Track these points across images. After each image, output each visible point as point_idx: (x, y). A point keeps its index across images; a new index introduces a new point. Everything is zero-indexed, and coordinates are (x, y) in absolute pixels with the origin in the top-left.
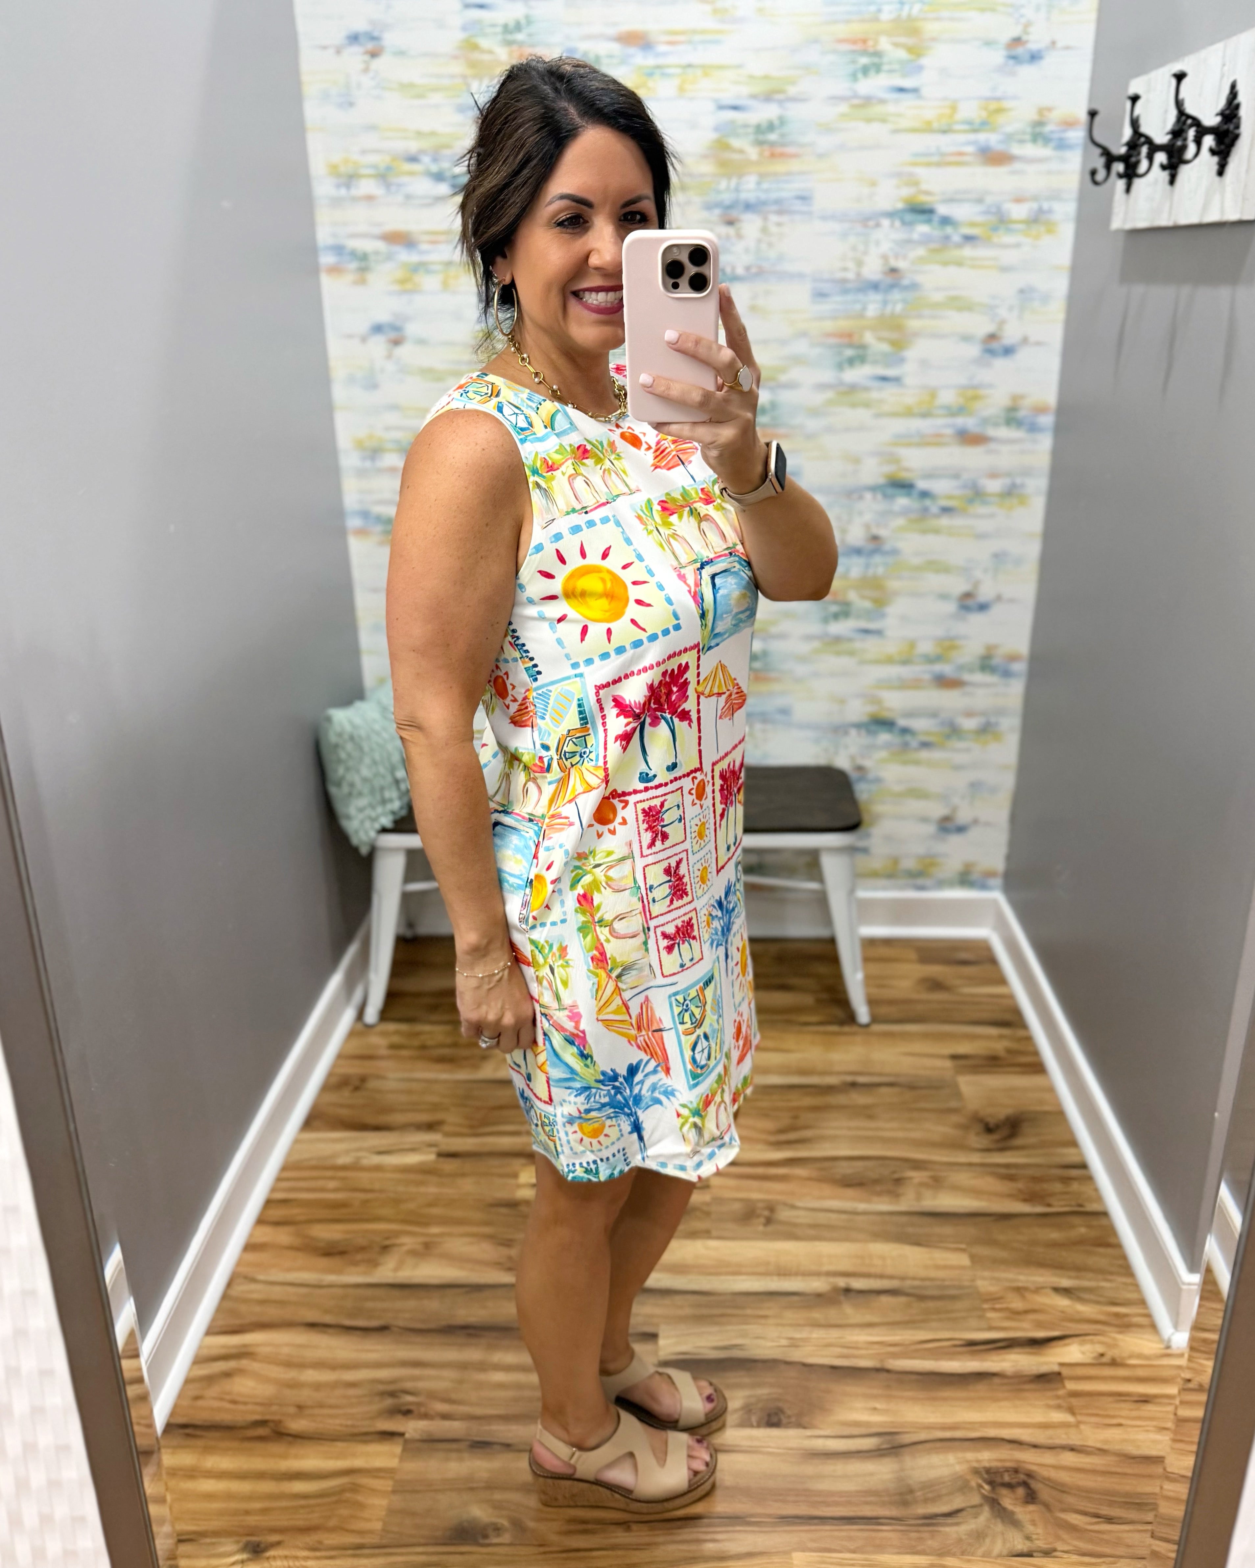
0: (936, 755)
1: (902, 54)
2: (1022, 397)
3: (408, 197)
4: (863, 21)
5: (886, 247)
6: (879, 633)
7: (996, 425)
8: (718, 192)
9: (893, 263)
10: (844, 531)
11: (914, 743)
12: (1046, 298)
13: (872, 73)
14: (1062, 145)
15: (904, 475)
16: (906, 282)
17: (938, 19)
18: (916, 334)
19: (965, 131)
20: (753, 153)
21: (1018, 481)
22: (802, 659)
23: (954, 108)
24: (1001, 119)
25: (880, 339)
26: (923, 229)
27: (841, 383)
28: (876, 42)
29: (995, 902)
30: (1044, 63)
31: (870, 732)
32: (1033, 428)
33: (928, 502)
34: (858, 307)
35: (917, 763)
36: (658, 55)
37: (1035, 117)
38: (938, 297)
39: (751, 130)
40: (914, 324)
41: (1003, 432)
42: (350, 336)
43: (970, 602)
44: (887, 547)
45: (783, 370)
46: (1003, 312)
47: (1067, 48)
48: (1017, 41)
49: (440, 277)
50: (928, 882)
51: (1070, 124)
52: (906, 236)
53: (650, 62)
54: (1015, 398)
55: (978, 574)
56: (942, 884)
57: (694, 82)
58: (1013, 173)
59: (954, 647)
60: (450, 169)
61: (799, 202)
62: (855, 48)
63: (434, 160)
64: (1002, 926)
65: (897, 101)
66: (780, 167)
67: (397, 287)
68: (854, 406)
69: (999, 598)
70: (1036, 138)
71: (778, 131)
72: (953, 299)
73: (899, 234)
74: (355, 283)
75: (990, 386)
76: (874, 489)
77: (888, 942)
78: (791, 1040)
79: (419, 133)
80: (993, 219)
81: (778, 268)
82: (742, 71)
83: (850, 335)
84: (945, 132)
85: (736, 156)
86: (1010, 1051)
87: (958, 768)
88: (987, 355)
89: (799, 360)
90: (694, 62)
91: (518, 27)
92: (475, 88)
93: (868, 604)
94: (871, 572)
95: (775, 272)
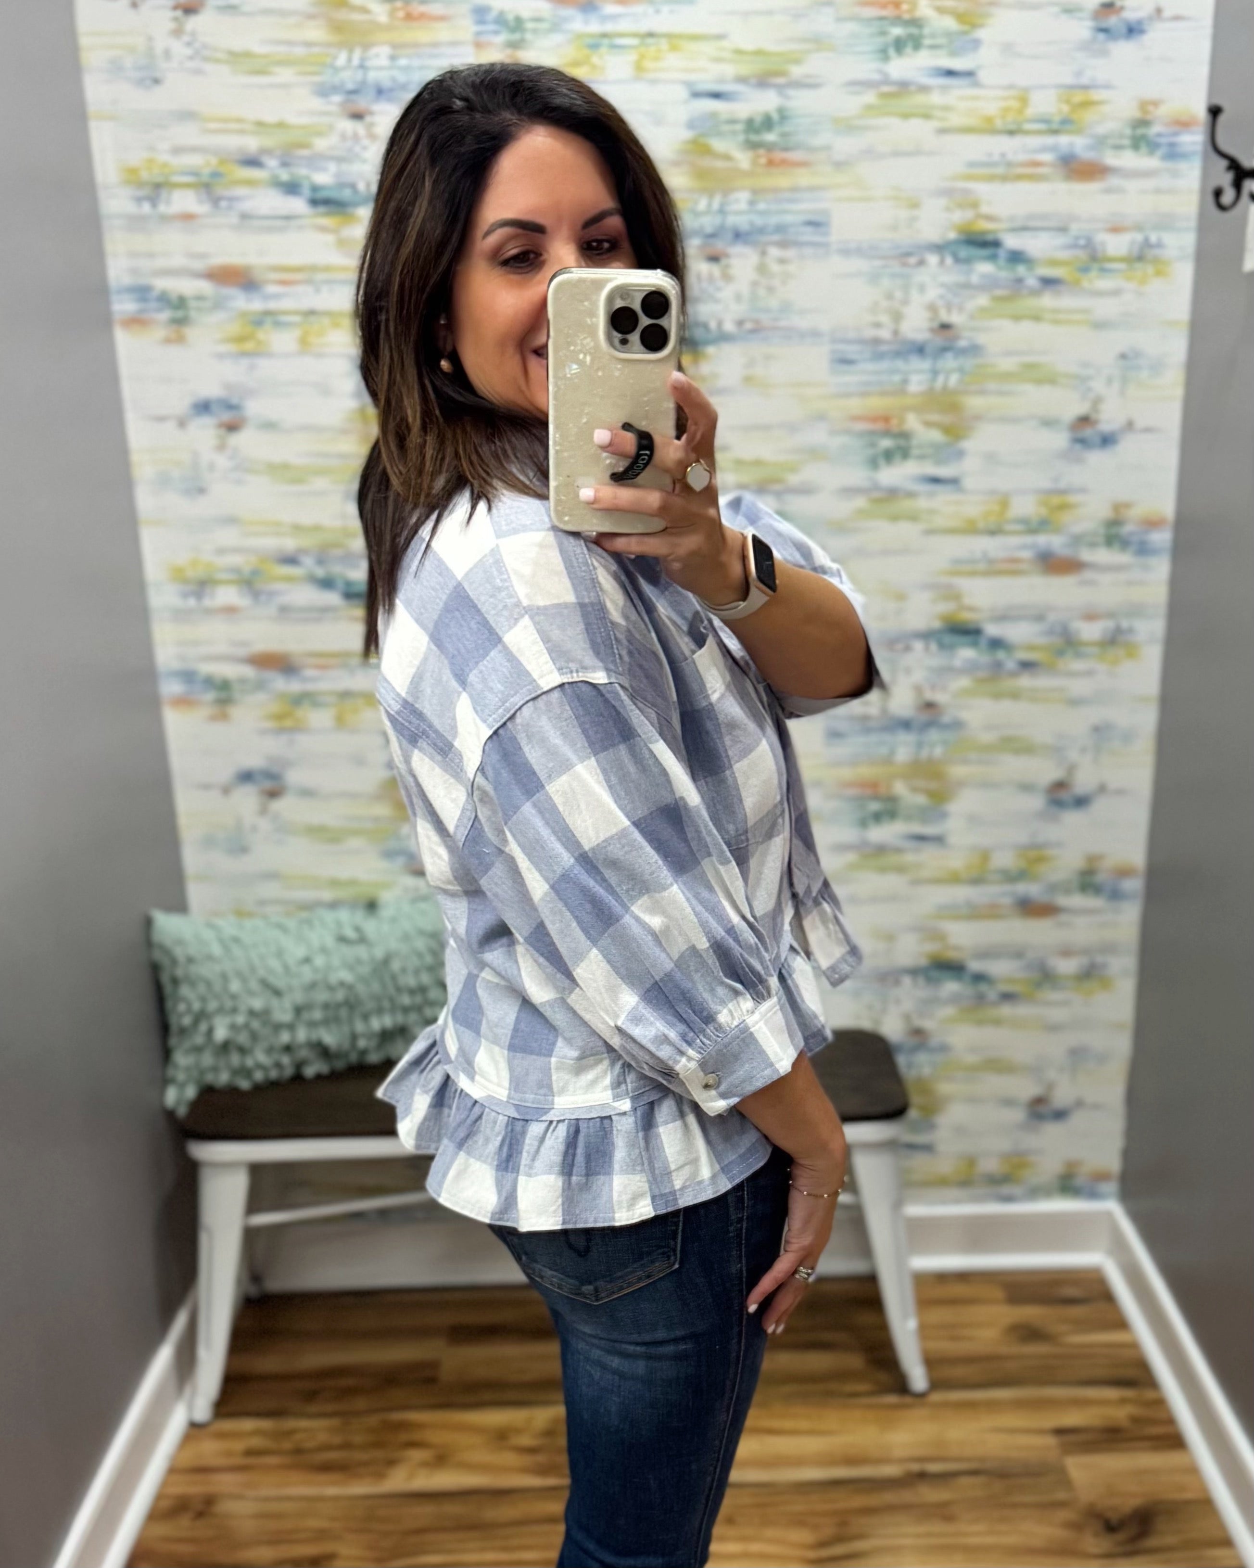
0: (1021, 1010)
1: (950, 23)
2: (1127, 505)
3: (245, 217)
5: (932, 294)
6: (939, 840)
7: (1093, 545)
8: (697, 214)
9: (944, 317)
11: (992, 994)
12: (1157, 367)
13: (909, 50)
14: (1174, 154)
15: (966, 616)
16: (963, 343)
18: (978, 418)
19: (1039, 132)
20: (743, 159)
21: (1125, 624)
23: (1024, 100)
24: (1088, 116)
25: (928, 424)
26: (984, 268)
27: (876, 487)
28: (914, 6)
29: (1110, 1215)
30: (1146, 38)
31: (929, 980)
32: (1144, 549)
33: (1001, 655)
34: (897, 378)
35: (997, 1022)
36: (604, 18)
37: (1137, 114)
38: (1007, 364)
39: (739, 127)
40: (974, 403)
41: (1103, 556)
42: (162, 419)
43: (1064, 795)
44: (947, 718)
45: (793, 469)
46: (1098, 386)
47: (1177, 18)
48: (1108, 7)
49: (297, 333)
50: (1017, 1190)
51: (1183, 124)
52: (961, 279)
53: (594, 27)
54: (1118, 507)
55: (1073, 755)
56: (1036, 1192)
57: (656, 59)
58: (1108, 191)
59: (1040, 860)
60: (308, 178)
61: (809, 229)
62: (884, 13)
63: (285, 164)
64: (1119, 1248)
65: (944, 89)
66: (782, 180)
67: (231, 348)
68: (895, 518)
69: (1102, 789)
70: (1138, 142)
71: (777, 130)
72: (1030, 367)
73: (952, 275)
74: (168, 341)
75: (1083, 490)
76: (926, 636)
77: (963, 1277)
78: (831, 1418)
79: (260, 124)
80: (1082, 254)
81: (783, 323)
82: (725, 43)
83: (886, 419)
84: (1011, 133)
85: (719, 164)
86: (1136, 1420)
87: (1054, 1028)
88: (1078, 447)
89: (813, 454)
90: (657, 29)
92: (342, 61)
93: (921, 800)
94: (925, 754)
95: (778, 328)
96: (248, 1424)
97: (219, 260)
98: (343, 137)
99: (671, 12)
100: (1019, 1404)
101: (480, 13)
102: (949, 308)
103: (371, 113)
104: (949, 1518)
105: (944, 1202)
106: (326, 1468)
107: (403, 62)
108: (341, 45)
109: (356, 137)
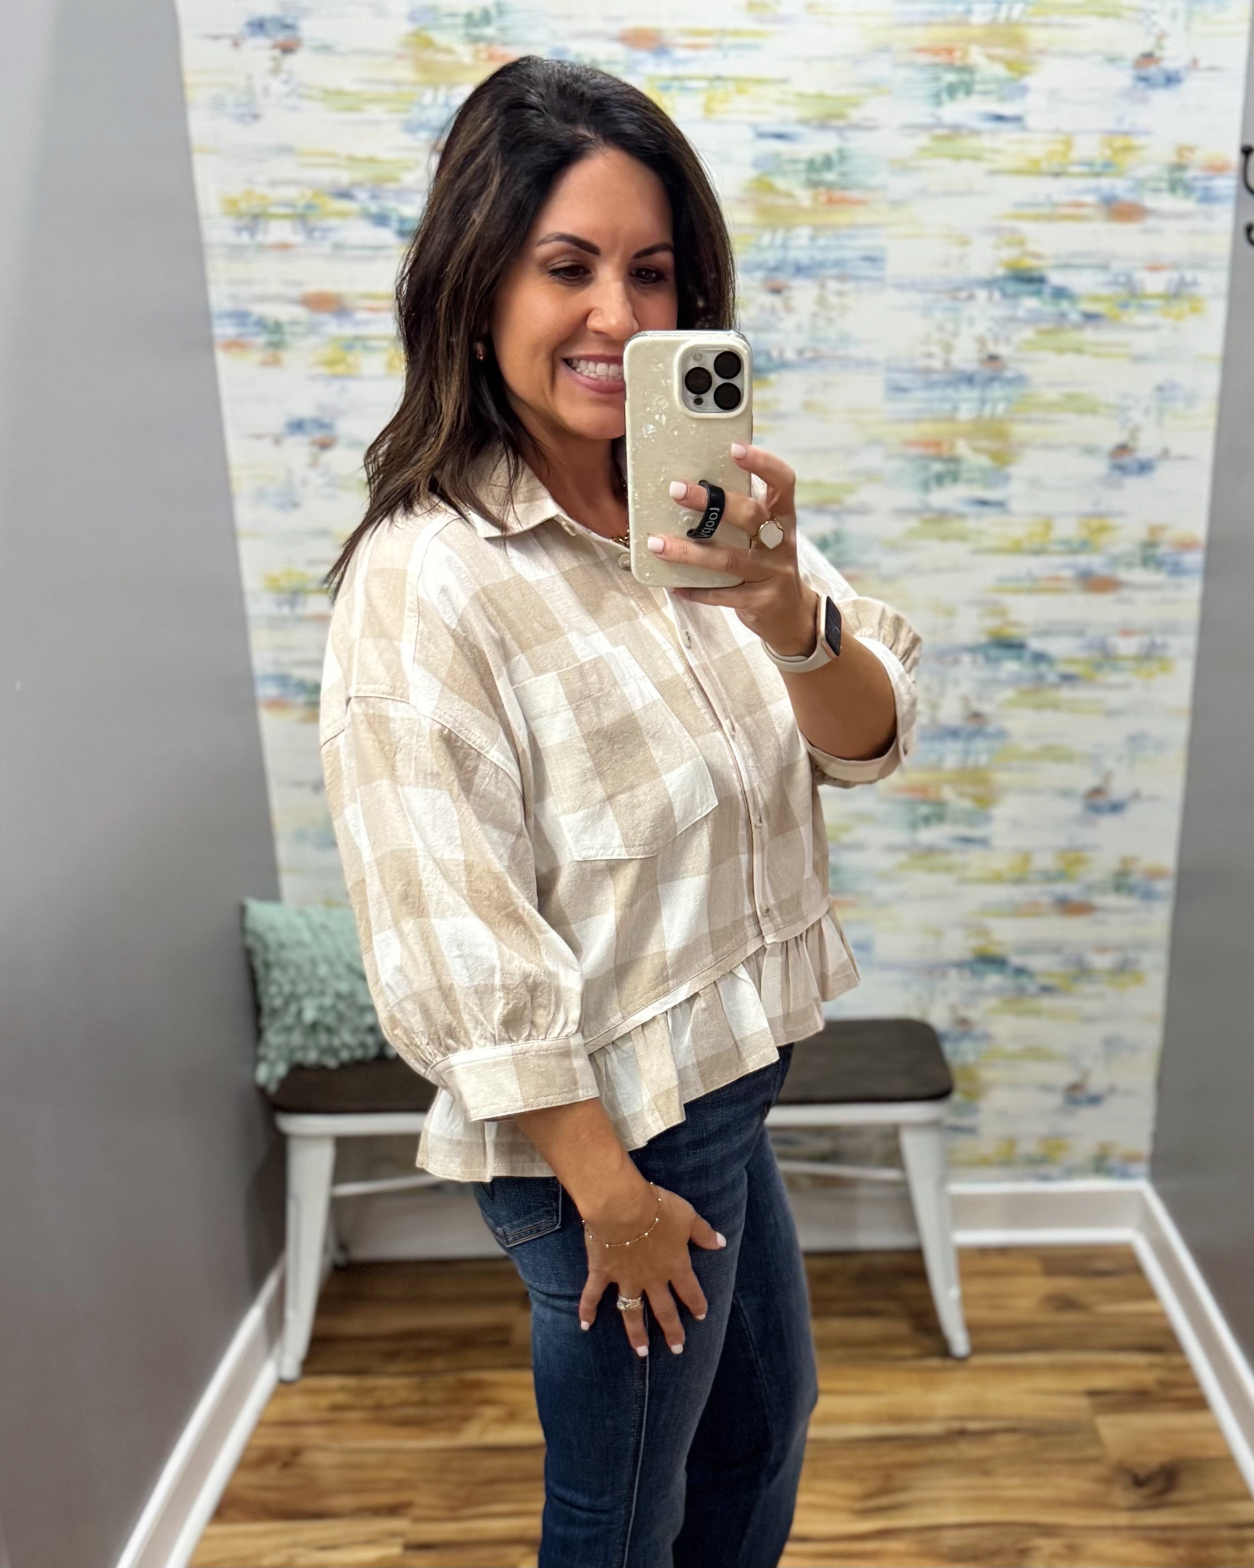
0: (1059, 1002)
1: (999, 70)
2: (1163, 528)
3: (338, 246)
4: (946, 24)
5: (982, 327)
6: (983, 842)
7: (1130, 565)
8: (760, 248)
9: (992, 349)
10: (934, 707)
11: (1032, 987)
12: (1191, 399)
13: (960, 95)
14: (1208, 197)
15: (1011, 631)
16: (1009, 374)
17: (1046, 25)
18: (1024, 445)
19: (1082, 175)
20: (805, 197)
21: (1159, 640)
22: (884, 877)
23: (1068, 144)
24: (1130, 160)
25: (978, 450)
26: (1030, 303)
27: (927, 508)
28: (966, 52)
29: (1139, 1194)
30: (1183, 88)
31: (975, 974)
32: (1177, 570)
33: (1043, 668)
34: (947, 406)
35: (1037, 1013)
36: (676, 62)
37: (1173, 159)
38: (1052, 395)
39: (801, 167)
40: (1020, 431)
41: (1139, 575)
42: (259, 437)
43: (1100, 801)
44: (991, 728)
45: (850, 490)
46: (1137, 416)
47: (1212, 69)
48: (1148, 58)
49: (385, 357)
50: (1053, 1170)
51: (1217, 169)
52: (1008, 312)
53: (666, 70)
54: (1154, 530)
55: (1110, 763)
56: (1070, 1173)
57: (724, 101)
58: (1147, 231)
59: (1079, 861)
60: (395, 210)
61: (866, 264)
62: (938, 60)
63: (374, 197)
64: (1149, 1224)
65: (994, 132)
66: (841, 217)
67: (324, 370)
68: (944, 538)
69: (1136, 795)
70: (1174, 186)
71: (837, 169)
72: (1072, 397)
73: (1001, 310)
74: (264, 363)
75: (1121, 514)
76: (973, 649)
77: (1003, 1251)
78: (879, 1379)
79: (352, 159)
80: (1122, 292)
81: (841, 353)
82: (788, 87)
83: (937, 444)
84: (1057, 175)
85: (782, 201)
86: (1163, 1384)
87: (1089, 1019)
88: (1117, 473)
89: (871, 476)
90: (724, 73)
91: (486, 18)
92: (428, 98)
93: (967, 804)
94: (971, 761)
95: (836, 358)
96: (334, 1382)
97: (313, 288)
99: (739, 56)
100: (1054, 1368)
102: (996, 340)
104: (986, 1473)
105: (985, 1181)
106: (404, 1423)
108: (426, 84)
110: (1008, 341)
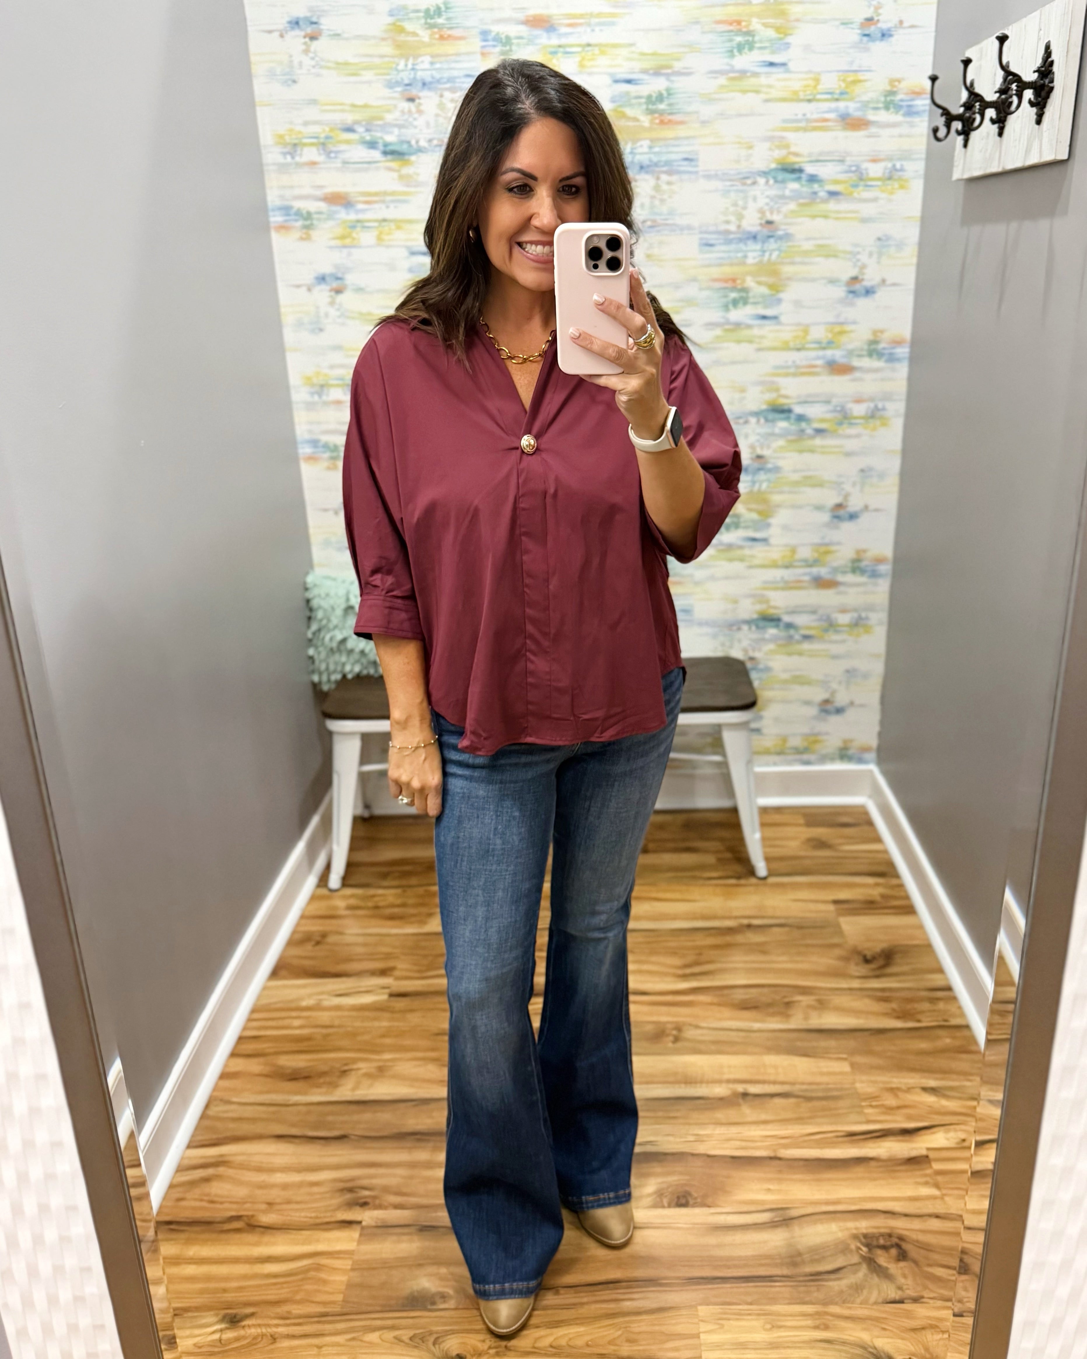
0: (816, 646)
1: (771, 33)
2: (882, 332)
3: (345, 163)
4: (737, 4)
5: (762, 202)
6: (765, 541)
7: (860, 356)
9: (769, 217)
11: (797, 636)
12: (900, 245)
13: (746, 50)
14: (911, 112)
15: (782, 401)
16: (780, 233)
18: (789, 279)
19: (827, 101)
20: (645, 120)
21: (880, 405)
23: (817, 81)
24: (857, 89)
25: (759, 283)
26: (794, 186)
27: (727, 322)
28: (749, 23)
29: (871, 773)
30: (893, 40)
31: (758, 627)
32: (892, 359)
33: (804, 425)
34: (740, 255)
35: (800, 653)
36: (560, 36)
37: (888, 88)
38: (807, 246)
39: (643, 100)
40: (788, 270)
41: (866, 362)
42: (297, 286)
43: (841, 512)
44: (769, 465)
46: (864, 258)
47: (913, 27)
48: (870, 21)
49: (375, 233)
50: (812, 757)
51: (916, 94)
52: (780, 193)
53: (555, 41)
54: (876, 332)
55: (848, 488)
56: (824, 759)
57: (592, 60)
58: (870, 136)
59: (828, 552)
60: (382, 138)
61: (686, 163)
62: (731, 28)
64: (877, 793)
65: (768, 74)
66: (668, 133)
67: (338, 243)
68: (739, 342)
69: (866, 508)
70: (888, 105)
71: (666, 102)
72: (821, 246)
73: (773, 190)
74: (301, 239)
75: (854, 323)
76: (756, 414)
77: (779, 810)
78: (696, 892)
79: (354, 106)
80: (854, 177)
81: (670, 222)
82: (633, 49)
83: (734, 280)
84: (809, 101)
85: (631, 124)
86: (884, 896)
87: (835, 657)
88: (851, 296)
89: (689, 302)
90: (592, 41)
91: (438, 12)
92: (401, 66)
93: (754, 516)
94: (756, 488)
95: (667, 225)
97: (330, 190)
98: (403, 112)
99: (601, 30)
100: (811, 886)
101: (485, 34)
102: (772, 211)
103: (419, 98)
104: (765, 952)
107: (438, 66)
108: (401, 56)
109: (410, 112)
110: (779, 212)
